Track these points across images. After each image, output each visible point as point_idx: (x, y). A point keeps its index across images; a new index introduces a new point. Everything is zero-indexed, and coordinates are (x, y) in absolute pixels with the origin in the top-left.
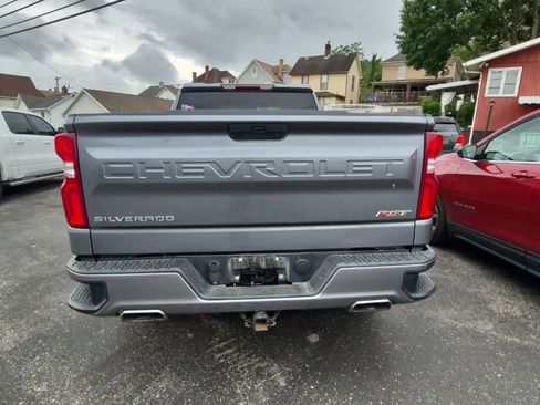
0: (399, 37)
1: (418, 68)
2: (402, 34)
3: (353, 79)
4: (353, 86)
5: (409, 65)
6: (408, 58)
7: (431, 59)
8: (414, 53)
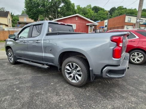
0: (25, 10)
1: (32, 19)
2: (26, 9)
3: (9, 20)
4: (10, 22)
5: (30, 18)
6: (29, 16)
7: (36, 17)
8: (30, 15)
